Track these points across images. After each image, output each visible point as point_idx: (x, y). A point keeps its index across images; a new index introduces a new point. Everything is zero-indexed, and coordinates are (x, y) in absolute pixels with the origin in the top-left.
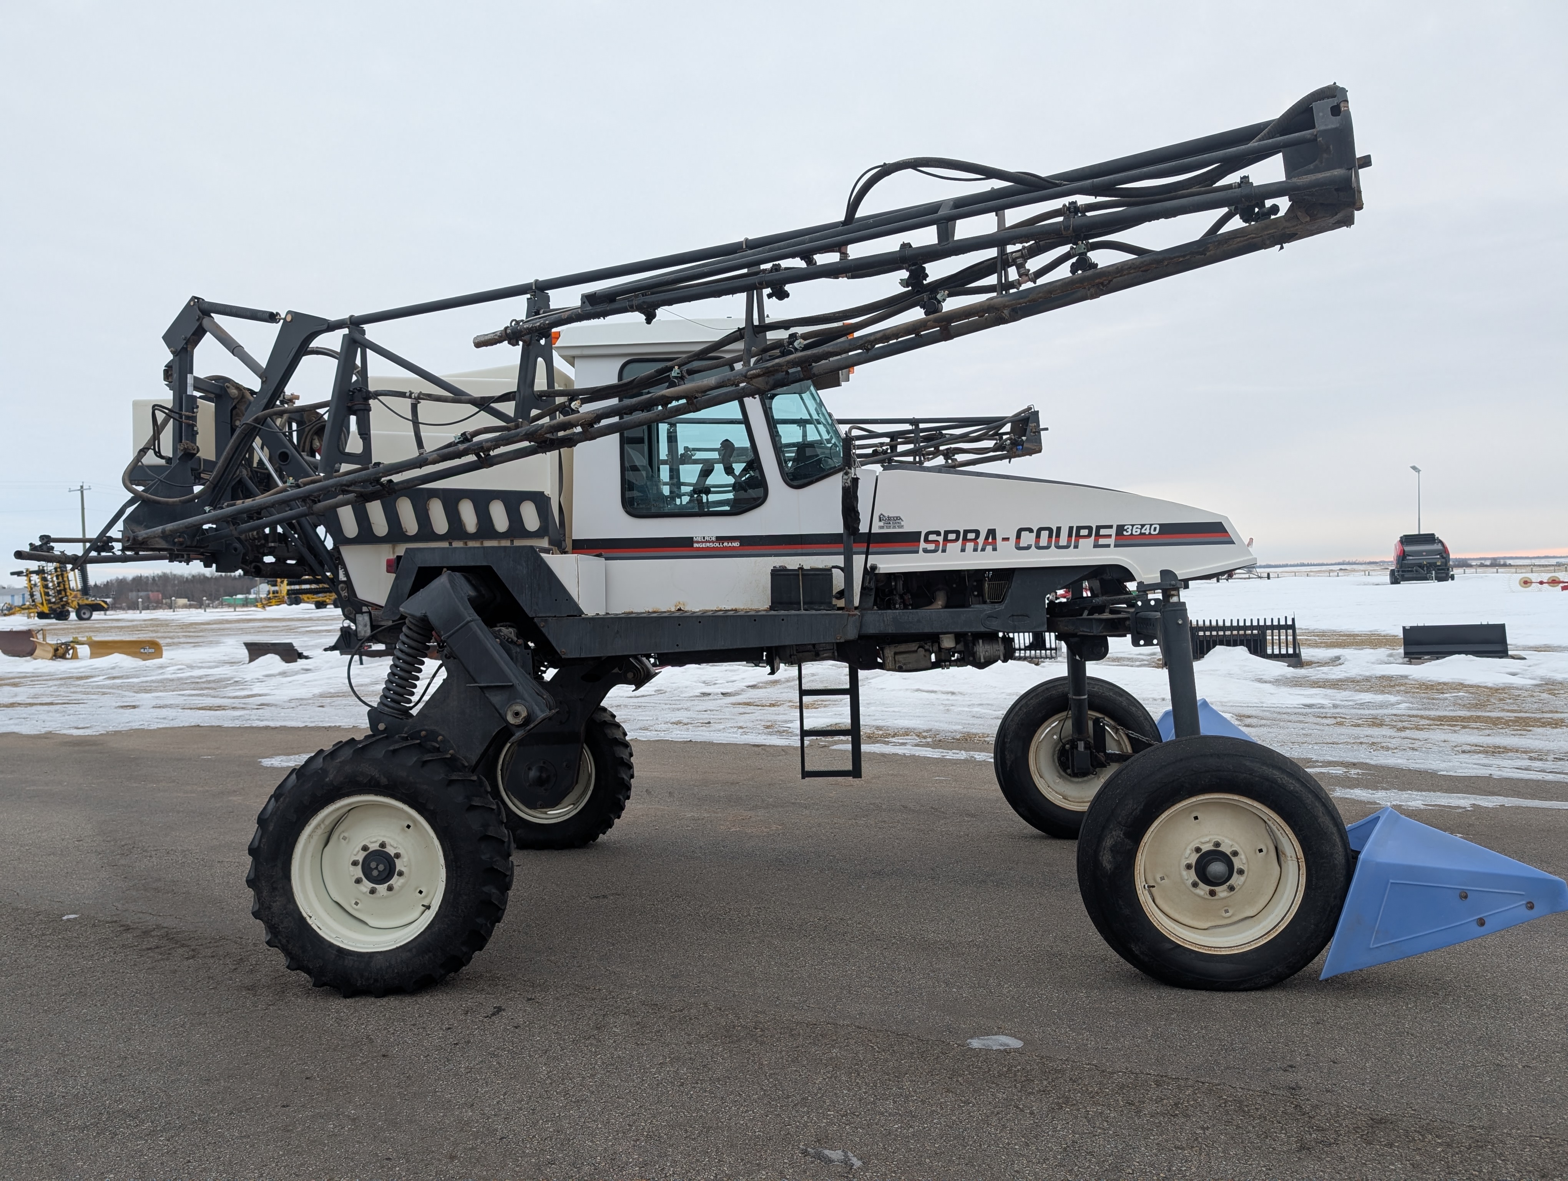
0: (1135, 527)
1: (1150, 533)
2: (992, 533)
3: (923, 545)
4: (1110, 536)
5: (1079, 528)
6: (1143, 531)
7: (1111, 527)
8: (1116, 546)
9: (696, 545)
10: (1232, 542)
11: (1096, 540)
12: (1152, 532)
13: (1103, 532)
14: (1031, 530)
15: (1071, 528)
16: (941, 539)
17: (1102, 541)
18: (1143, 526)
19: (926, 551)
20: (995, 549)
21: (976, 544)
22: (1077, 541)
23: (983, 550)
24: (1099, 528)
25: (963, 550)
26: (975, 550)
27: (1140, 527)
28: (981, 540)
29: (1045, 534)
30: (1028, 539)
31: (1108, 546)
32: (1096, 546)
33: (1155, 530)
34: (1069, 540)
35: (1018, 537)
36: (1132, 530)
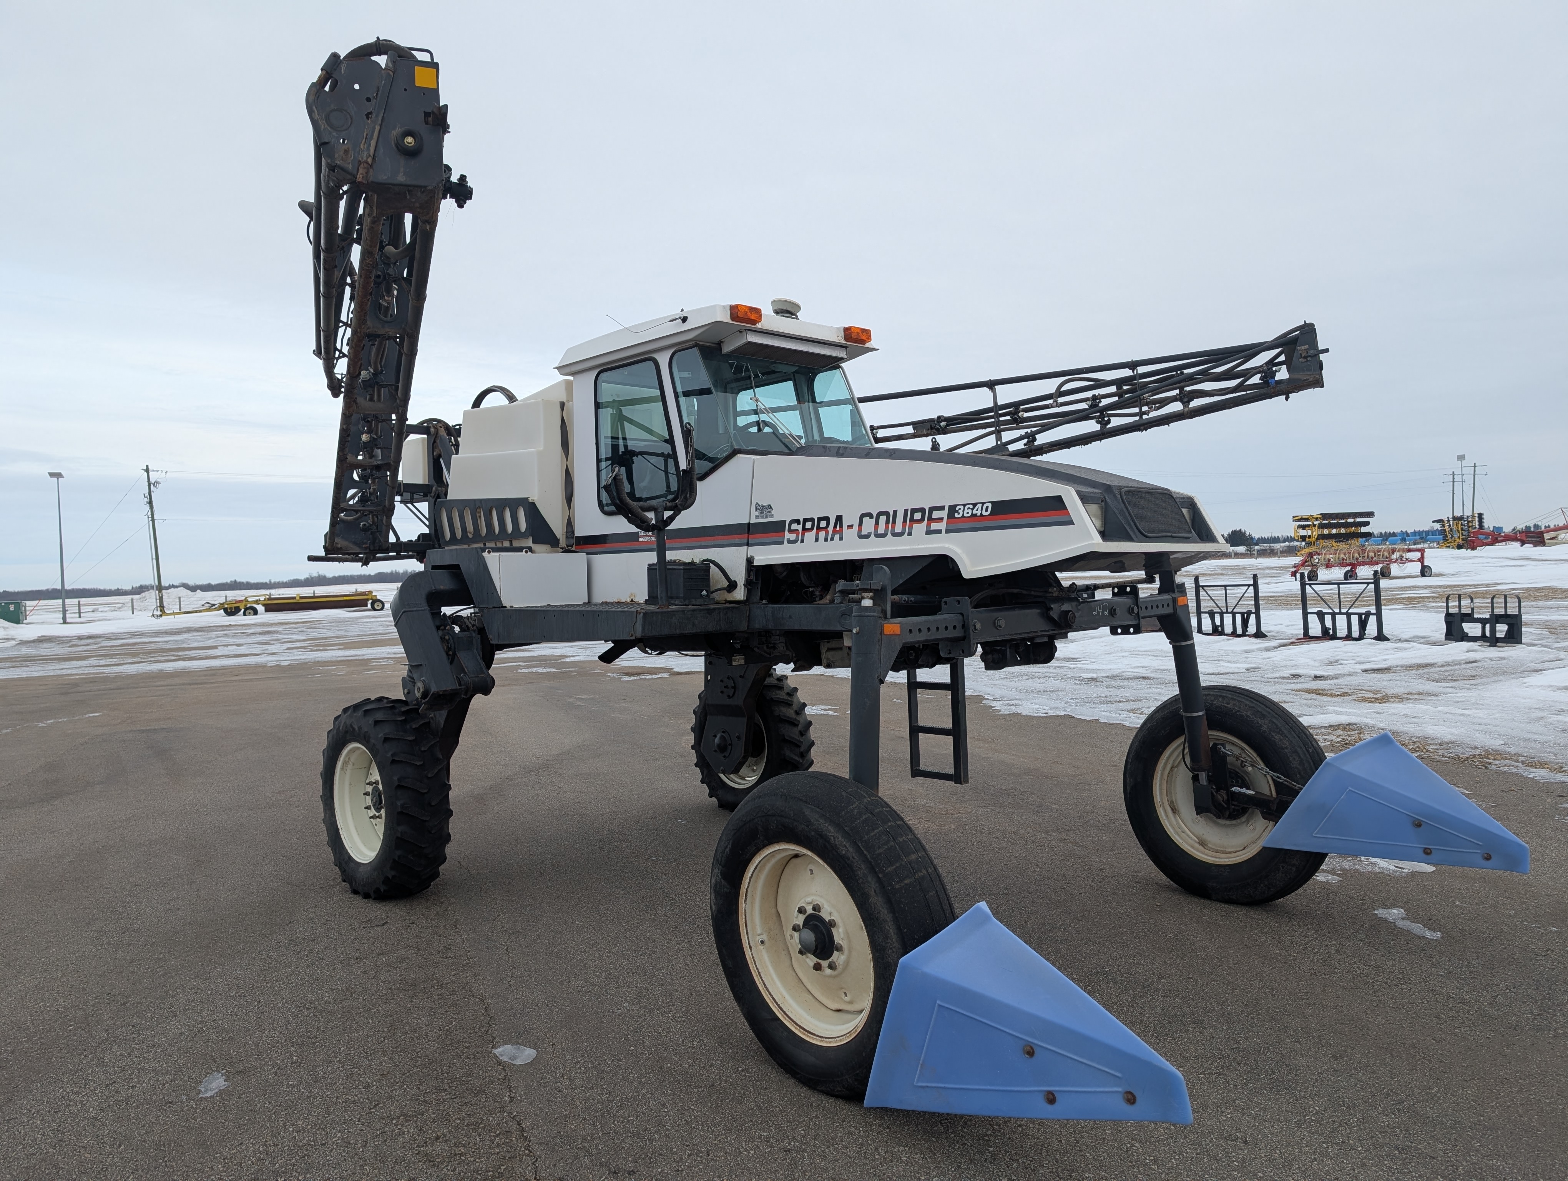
0: (967, 507)
1: (981, 514)
2: (839, 519)
3: (787, 535)
4: (941, 520)
5: (914, 511)
6: (974, 512)
7: (942, 508)
8: (947, 531)
9: (641, 539)
10: (1071, 523)
11: (929, 525)
12: (984, 513)
13: (936, 514)
14: (870, 515)
15: (906, 511)
16: (800, 528)
17: (934, 526)
18: (975, 505)
19: (790, 542)
20: (841, 539)
21: (827, 533)
22: (911, 527)
23: (832, 539)
24: (932, 509)
25: (817, 540)
26: (826, 540)
27: (971, 506)
28: (831, 529)
29: (883, 519)
30: (869, 525)
31: (939, 532)
32: (929, 532)
33: (986, 511)
34: (904, 526)
35: (861, 524)
36: (963, 511)
